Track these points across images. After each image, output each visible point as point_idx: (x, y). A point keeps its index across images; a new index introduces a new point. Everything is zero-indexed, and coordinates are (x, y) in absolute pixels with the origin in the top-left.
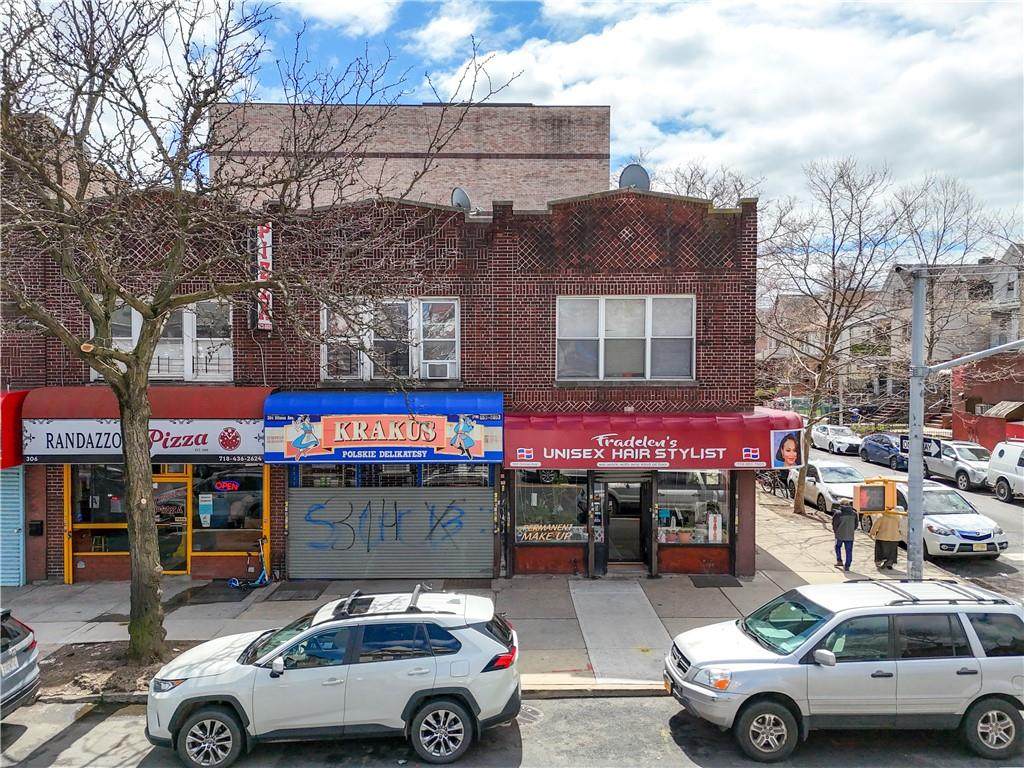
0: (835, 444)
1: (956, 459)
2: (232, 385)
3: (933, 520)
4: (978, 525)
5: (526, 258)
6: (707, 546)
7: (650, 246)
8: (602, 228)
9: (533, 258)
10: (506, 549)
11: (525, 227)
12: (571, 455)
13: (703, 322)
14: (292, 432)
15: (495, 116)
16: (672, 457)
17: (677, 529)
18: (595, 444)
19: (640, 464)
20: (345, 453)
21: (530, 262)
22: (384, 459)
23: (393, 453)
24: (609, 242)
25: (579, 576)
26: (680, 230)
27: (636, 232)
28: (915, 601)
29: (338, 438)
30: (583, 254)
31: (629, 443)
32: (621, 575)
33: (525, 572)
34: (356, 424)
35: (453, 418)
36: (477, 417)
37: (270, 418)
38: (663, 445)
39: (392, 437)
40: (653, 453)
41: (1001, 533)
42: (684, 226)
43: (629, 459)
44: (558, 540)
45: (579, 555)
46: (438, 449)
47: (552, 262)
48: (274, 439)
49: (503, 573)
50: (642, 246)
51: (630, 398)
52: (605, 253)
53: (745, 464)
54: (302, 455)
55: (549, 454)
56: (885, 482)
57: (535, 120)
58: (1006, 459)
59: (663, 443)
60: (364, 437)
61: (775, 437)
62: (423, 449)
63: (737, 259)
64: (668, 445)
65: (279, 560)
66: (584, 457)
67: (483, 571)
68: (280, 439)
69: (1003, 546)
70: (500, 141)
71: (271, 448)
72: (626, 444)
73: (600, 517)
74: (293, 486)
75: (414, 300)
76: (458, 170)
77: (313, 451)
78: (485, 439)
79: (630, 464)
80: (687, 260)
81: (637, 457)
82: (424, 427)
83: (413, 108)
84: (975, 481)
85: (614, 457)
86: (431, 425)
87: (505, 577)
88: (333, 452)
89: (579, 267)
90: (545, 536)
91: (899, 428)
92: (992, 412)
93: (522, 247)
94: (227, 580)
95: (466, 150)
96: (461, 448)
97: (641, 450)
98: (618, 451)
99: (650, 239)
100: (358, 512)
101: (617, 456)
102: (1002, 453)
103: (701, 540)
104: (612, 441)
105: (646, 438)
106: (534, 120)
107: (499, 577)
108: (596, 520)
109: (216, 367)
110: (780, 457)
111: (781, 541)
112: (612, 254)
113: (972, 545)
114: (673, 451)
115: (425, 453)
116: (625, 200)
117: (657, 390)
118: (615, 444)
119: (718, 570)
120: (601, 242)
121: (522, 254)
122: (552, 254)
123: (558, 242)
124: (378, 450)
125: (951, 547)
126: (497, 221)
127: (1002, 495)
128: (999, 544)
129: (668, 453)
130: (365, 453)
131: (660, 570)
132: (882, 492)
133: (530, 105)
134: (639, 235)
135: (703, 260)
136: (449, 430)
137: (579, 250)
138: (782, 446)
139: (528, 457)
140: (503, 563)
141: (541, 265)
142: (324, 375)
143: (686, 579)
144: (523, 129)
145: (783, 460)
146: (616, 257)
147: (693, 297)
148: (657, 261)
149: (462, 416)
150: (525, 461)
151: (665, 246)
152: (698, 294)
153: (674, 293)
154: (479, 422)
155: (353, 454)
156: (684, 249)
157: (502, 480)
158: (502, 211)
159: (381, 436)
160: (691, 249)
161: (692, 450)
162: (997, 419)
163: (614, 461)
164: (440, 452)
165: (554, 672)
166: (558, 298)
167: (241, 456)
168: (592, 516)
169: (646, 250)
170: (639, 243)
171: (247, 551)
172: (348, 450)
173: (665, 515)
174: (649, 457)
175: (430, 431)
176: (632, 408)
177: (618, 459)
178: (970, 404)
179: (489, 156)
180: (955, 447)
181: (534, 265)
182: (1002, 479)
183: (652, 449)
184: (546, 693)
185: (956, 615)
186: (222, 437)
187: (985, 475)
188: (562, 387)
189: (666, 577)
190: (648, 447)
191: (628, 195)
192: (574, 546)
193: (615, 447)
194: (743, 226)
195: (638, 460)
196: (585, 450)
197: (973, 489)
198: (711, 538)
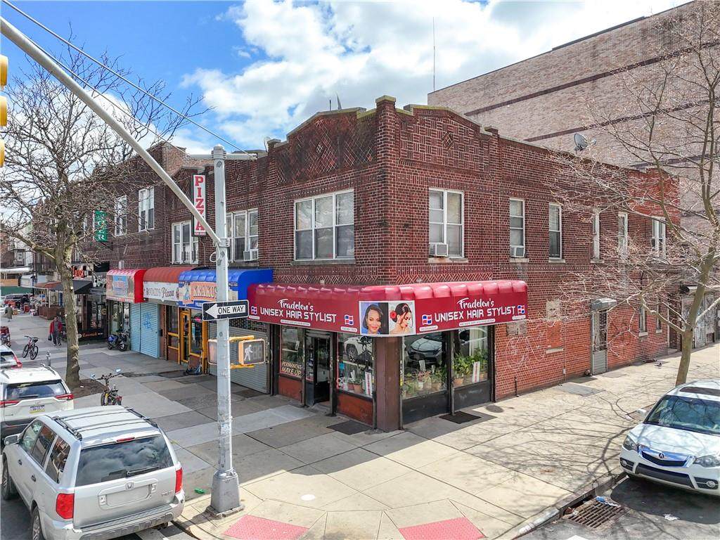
7: (331, 154)
8: (309, 146)
9: (283, 176)
12: (270, 313)
13: (357, 210)
15: (610, 39)
16: (311, 319)
19: (298, 323)
21: (281, 179)
24: (312, 156)
30: (302, 168)
32: (318, 409)
44: (295, 375)
47: (290, 177)
50: (327, 155)
51: (323, 274)
52: (311, 165)
53: (346, 329)
55: (262, 311)
61: (362, 307)
63: (375, 153)
70: (614, 59)
75: (246, 211)
76: (578, 94)
80: (348, 161)
81: (296, 318)
83: (545, 55)
89: (300, 178)
90: (290, 371)
93: (278, 170)
95: (585, 76)
99: (330, 149)
106: (645, 31)
114: (312, 314)
116: (318, 122)
120: (309, 157)
121: (279, 174)
122: (290, 172)
123: (292, 162)
131: (339, 411)
133: (642, 18)
134: (325, 147)
135: (356, 159)
137: (300, 166)
139: (255, 313)
141: (286, 180)
144: (635, 43)
147: (353, 190)
148: (334, 165)
150: (254, 315)
152: (354, 187)
153: (343, 189)
160: (350, 151)
166: (295, 202)
169: (329, 158)
170: (325, 153)
174: (301, 318)
176: (324, 281)
177: (289, 319)
179: (604, 75)
181: (283, 181)
188: (294, 265)
189: (337, 417)
194: (377, 123)
195: (297, 320)
198: (367, 392)
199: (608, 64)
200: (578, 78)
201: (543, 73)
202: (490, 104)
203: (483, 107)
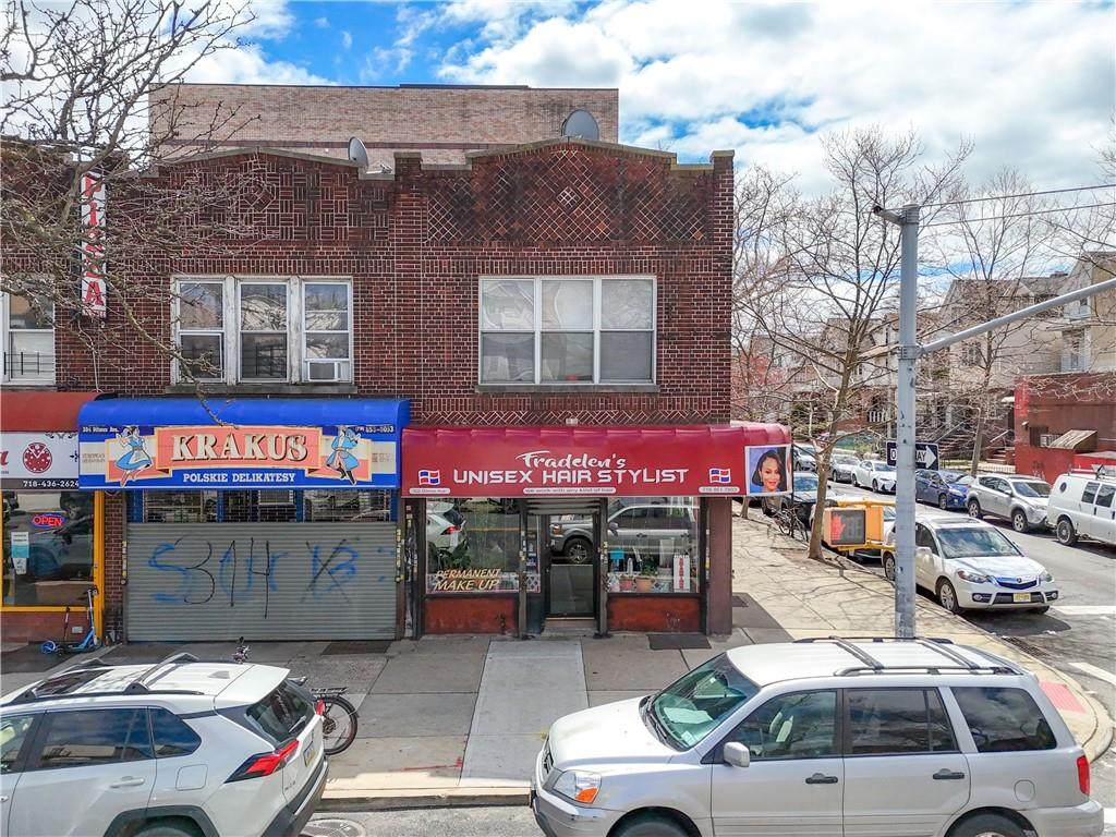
0: (879, 481)
1: (1012, 495)
2: (55, 389)
3: (964, 563)
4: (1022, 569)
5: (439, 226)
6: (672, 596)
7: (598, 212)
8: (536, 188)
9: (448, 226)
10: (412, 603)
11: (437, 187)
12: (490, 479)
13: (666, 310)
14: (116, 448)
15: (485, 100)
16: (620, 481)
17: (635, 575)
18: (521, 465)
19: (578, 490)
20: (186, 477)
21: (444, 231)
22: (239, 483)
23: (251, 477)
24: (545, 207)
25: (508, 635)
26: (636, 192)
27: (579, 193)
28: (878, 669)
29: (177, 456)
30: (513, 222)
31: (565, 462)
32: (562, 634)
33: (438, 631)
34: (201, 438)
35: (330, 430)
36: (362, 429)
37: (86, 430)
38: (607, 466)
39: (248, 454)
40: (595, 477)
41: (1049, 579)
42: (641, 187)
43: (565, 484)
44: (481, 590)
45: (508, 610)
46: (311, 471)
47: (473, 231)
48: (91, 457)
49: (409, 633)
50: (588, 212)
51: (574, 408)
52: (541, 221)
53: (713, 490)
54: (130, 478)
55: (461, 477)
56: (868, 505)
57: (531, 105)
58: (1068, 494)
59: (608, 461)
60: (212, 455)
61: (751, 454)
62: (288, 471)
63: (708, 229)
64: (614, 466)
65: (114, 617)
66: (507, 481)
67: (382, 631)
68: (98, 458)
69: (1052, 596)
70: (490, 130)
71: (89, 469)
72: (560, 464)
73: (535, 558)
74: (133, 521)
75: (294, 279)
77: (143, 473)
78: (373, 458)
79: (566, 490)
80: (645, 230)
81: (574, 481)
82: (291, 442)
83: (389, 90)
84: (1033, 521)
85: (545, 482)
86: (301, 440)
87: (411, 638)
88: (170, 475)
89: (508, 239)
90: (464, 585)
91: (957, 464)
92: (1059, 443)
93: (433, 212)
94: (40, 643)
95: (451, 140)
96: (340, 469)
97: (580, 472)
98: (550, 473)
99: (597, 203)
100: (218, 555)
101: (549, 480)
102: (1063, 487)
103: (665, 589)
104: (542, 460)
105: (585, 456)
106: (529, 105)
107: (403, 638)
108: (528, 564)
109: (35, 367)
110: (758, 481)
111: (780, 591)
112: (549, 222)
113: (1011, 595)
114: (620, 473)
115: (292, 476)
116: (564, 153)
117: (609, 398)
118: (547, 464)
119: (686, 626)
120: (536, 207)
121: (433, 221)
122: (472, 222)
123: (480, 206)
124: (230, 471)
125: (986, 598)
126: (401, 178)
127: (1064, 537)
128: (1046, 593)
129: (615, 476)
130: (213, 476)
131: (609, 627)
132: (861, 518)
133: (526, 88)
134: (583, 198)
135: (665, 231)
136: (325, 446)
137: (507, 217)
138: (760, 465)
139: (433, 481)
140: (409, 620)
141: (458, 236)
142: (175, 375)
143: (643, 639)
144: (517, 116)
145: (762, 484)
146: (554, 227)
147: (654, 278)
148: (607, 231)
149: (341, 427)
150: (430, 486)
151: (616, 212)
152: (659, 275)
153: (628, 273)
154: (365, 435)
155: (197, 478)
156: (641, 216)
157: (409, 512)
158: (408, 166)
159: (234, 454)
160: (650, 216)
161: (645, 471)
162: (1064, 451)
163: (545, 486)
164: (313, 475)
165: (407, 770)
166: (482, 279)
167: (52, 480)
168: (523, 559)
169: (592, 217)
170: (583, 209)
171: (68, 606)
172: (190, 472)
173: (618, 555)
174: (590, 480)
175: (299, 447)
176: (576, 419)
177: (550, 484)
178: (1035, 433)
180: (1010, 481)
181: (448, 236)
182: (1064, 517)
183: (594, 471)
184: (382, 802)
185: (936, 689)
186: (27, 456)
187: (1045, 514)
188: (487, 393)
189: (618, 636)
190: (589, 468)
191: (568, 146)
192: (501, 596)
193: (546, 468)
194: (715, 187)
195: (576, 485)
196: (507, 473)
197: (1030, 530)
198: (677, 586)
199: (485, 135)
200: (442, 140)
201: (386, 115)
202: (289, 138)
203: (275, 139)
